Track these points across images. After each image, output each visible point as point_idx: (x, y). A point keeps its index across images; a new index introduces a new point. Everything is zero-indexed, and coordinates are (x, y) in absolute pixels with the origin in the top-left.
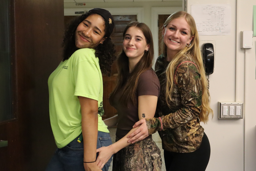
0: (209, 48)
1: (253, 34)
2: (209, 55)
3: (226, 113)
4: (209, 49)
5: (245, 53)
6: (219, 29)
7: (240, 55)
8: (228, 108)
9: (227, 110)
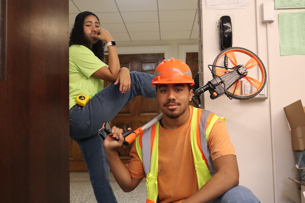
0: (227, 23)
1: (275, 6)
2: (227, 31)
3: (249, 92)
4: (227, 25)
5: (266, 27)
6: (237, 2)
7: (261, 29)
8: (250, 86)
9: (249, 89)
